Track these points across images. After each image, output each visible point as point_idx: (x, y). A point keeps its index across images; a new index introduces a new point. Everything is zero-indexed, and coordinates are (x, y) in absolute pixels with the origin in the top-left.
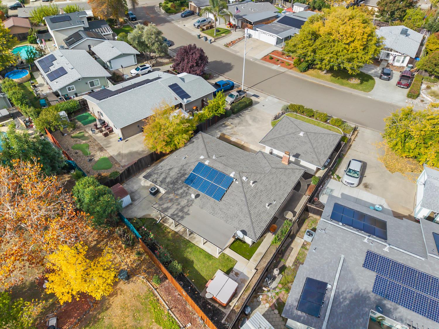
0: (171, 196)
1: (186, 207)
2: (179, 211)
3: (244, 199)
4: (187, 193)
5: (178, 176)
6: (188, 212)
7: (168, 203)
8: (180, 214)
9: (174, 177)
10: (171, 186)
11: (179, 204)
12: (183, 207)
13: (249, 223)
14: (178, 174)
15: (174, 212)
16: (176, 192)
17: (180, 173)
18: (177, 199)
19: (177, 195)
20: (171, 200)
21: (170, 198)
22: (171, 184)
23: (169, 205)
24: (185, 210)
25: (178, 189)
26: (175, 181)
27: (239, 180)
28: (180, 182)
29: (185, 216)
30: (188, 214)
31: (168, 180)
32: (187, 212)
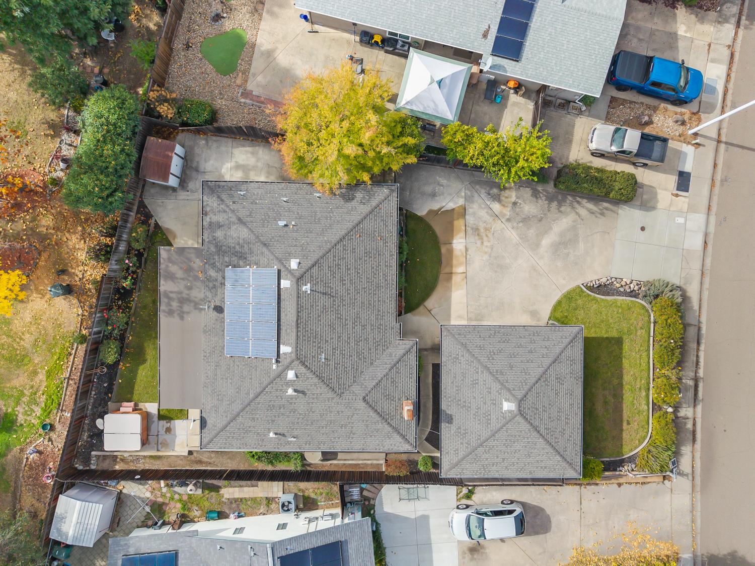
0: (197, 263)
1: (192, 304)
2: (179, 299)
3: (251, 396)
4: (214, 287)
5: (234, 248)
6: (185, 316)
7: (181, 268)
8: (175, 304)
9: (230, 240)
10: (213, 249)
11: (190, 288)
12: (188, 300)
13: (220, 425)
14: (239, 244)
15: (171, 292)
16: (207, 266)
17: (242, 247)
18: (196, 278)
19: (204, 272)
20: (189, 270)
21: (192, 264)
22: (216, 246)
23: (180, 274)
24: (186, 308)
25: (213, 265)
26: (224, 248)
27: (280, 368)
28: (227, 259)
29: (175, 315)
30: (182, 318)
31: (219, 234)
32: (183, 313)
